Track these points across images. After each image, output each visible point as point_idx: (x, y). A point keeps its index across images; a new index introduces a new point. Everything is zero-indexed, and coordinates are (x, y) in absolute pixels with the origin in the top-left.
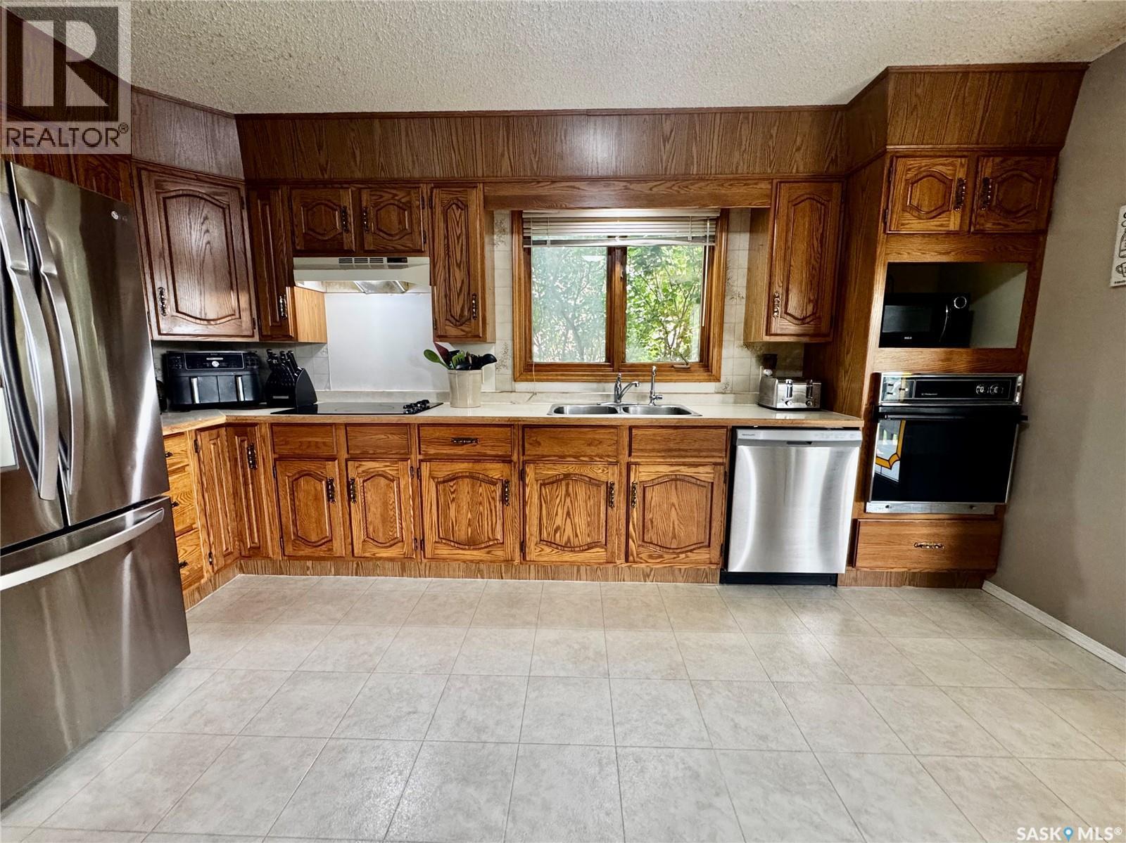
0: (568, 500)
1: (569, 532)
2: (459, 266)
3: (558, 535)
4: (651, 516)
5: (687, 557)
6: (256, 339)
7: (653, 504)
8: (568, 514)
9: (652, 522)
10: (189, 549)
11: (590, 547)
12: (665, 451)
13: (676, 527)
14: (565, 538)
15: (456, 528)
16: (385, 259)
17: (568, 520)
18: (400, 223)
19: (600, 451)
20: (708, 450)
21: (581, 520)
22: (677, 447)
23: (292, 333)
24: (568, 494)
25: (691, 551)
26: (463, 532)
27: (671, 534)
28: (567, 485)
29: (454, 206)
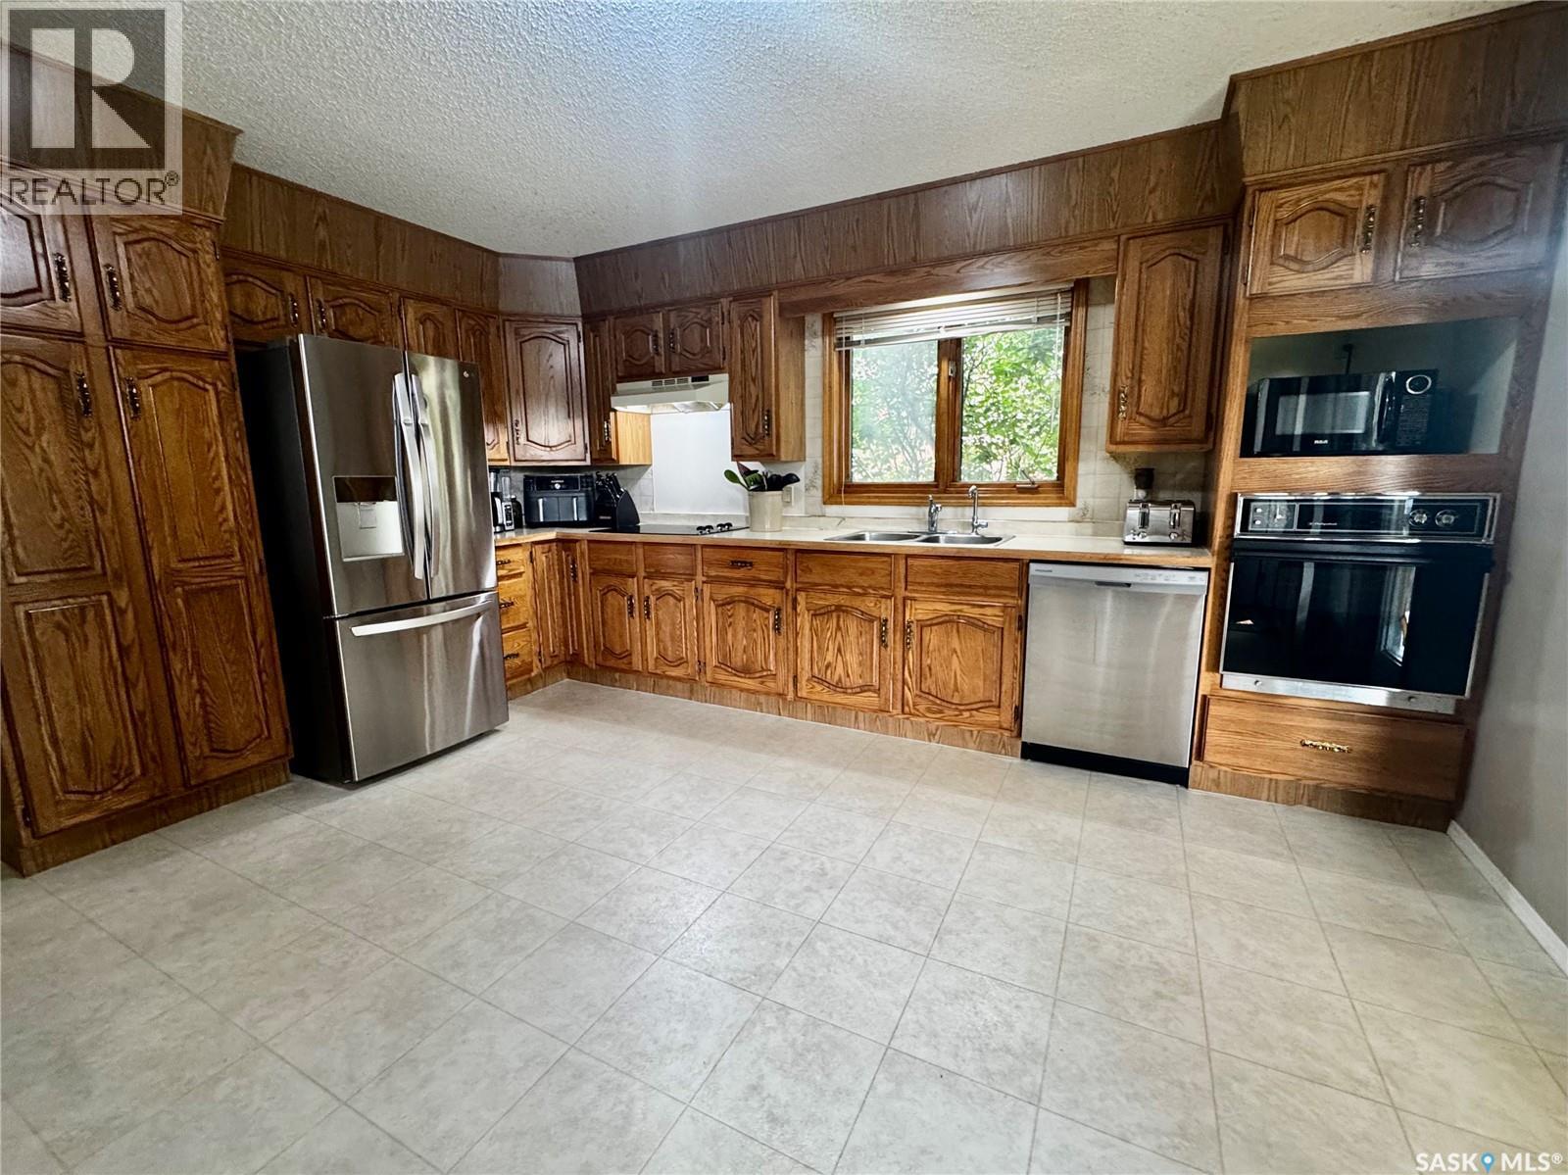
0: (839, 635)
1: (840, 670)
2: (754, 380)
3: (829, 672)
4: (929, 662)
5: (971, 716)
6: (588, 462)
7: (931, 648)
8: (839, 650)
9: (930, 669)
10: (522, 644)
11: (863, 689)
12: (946, 585)
13: (958, 677)
14: (836, 678)
15: (733, 655)
16: (690, 379)
17: (839, 657)
18: (702, 341)
19: (873, 583)
20: (996, 588)
21: (852, 659)
22: (959, 581)
23: (614, 456)
24: (838, 628)
25: (977, 710)
26: (739, 659)
27: (952, 686)
28: (838, 617)
29: (750, 319)
